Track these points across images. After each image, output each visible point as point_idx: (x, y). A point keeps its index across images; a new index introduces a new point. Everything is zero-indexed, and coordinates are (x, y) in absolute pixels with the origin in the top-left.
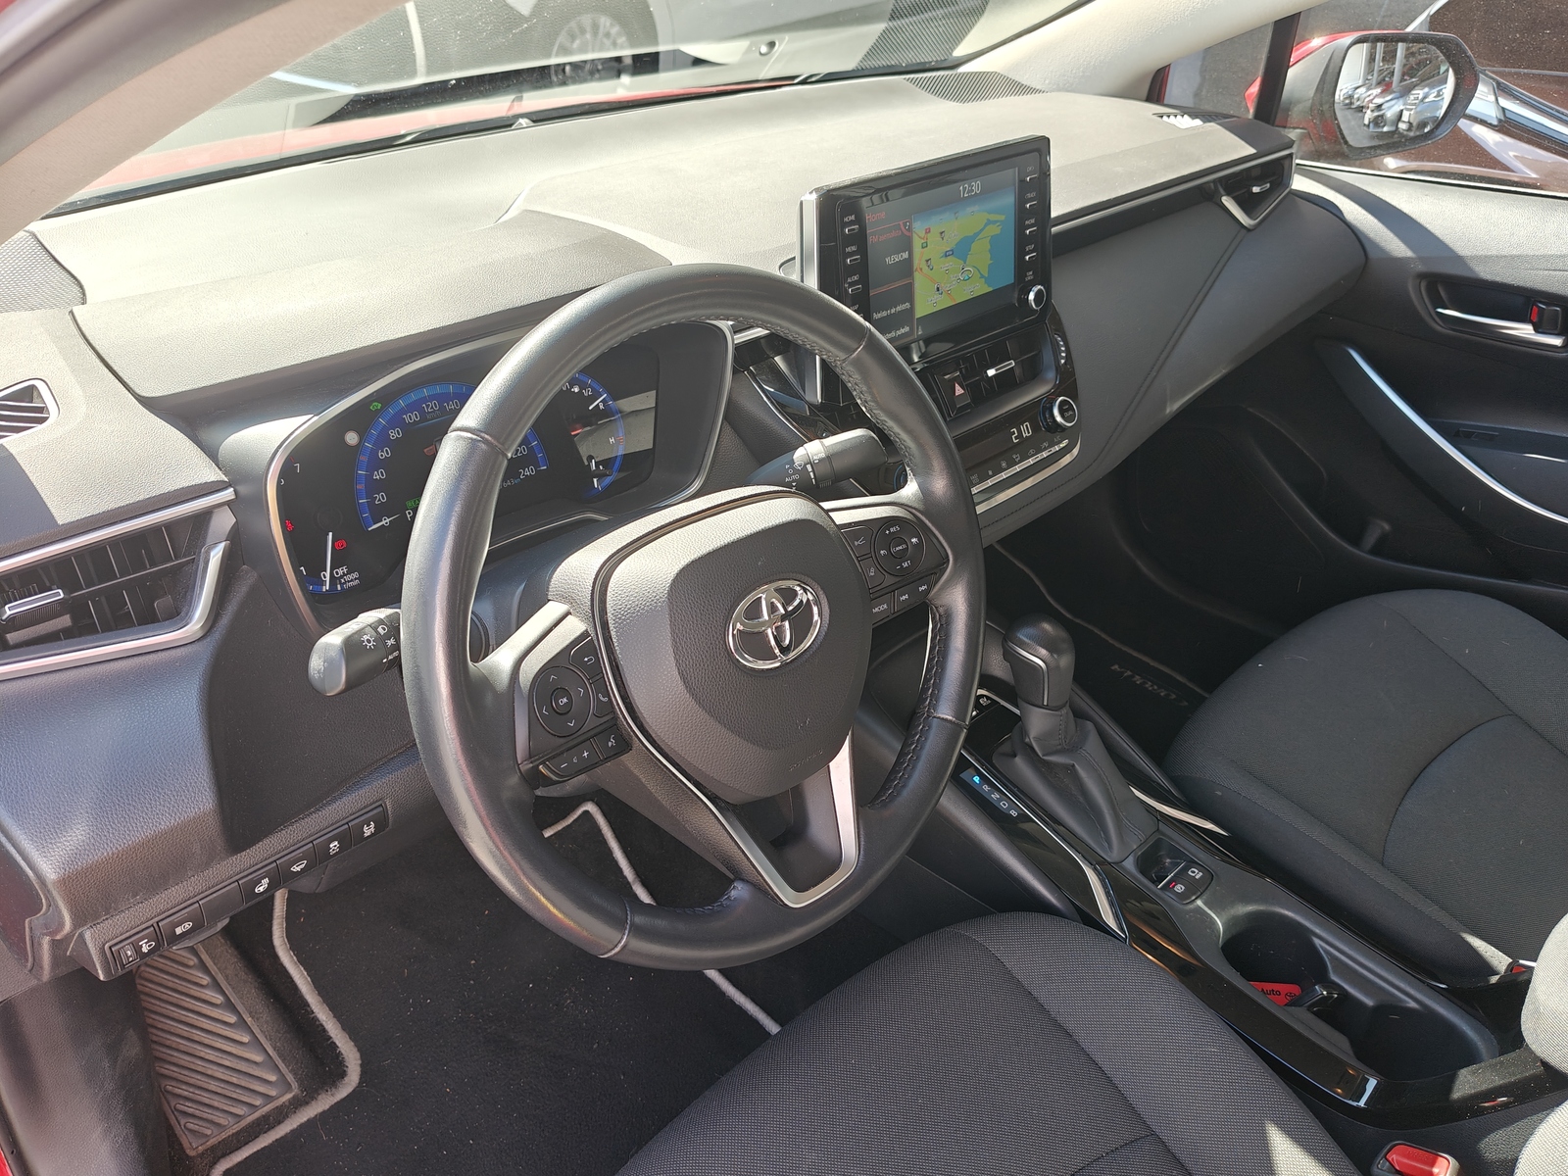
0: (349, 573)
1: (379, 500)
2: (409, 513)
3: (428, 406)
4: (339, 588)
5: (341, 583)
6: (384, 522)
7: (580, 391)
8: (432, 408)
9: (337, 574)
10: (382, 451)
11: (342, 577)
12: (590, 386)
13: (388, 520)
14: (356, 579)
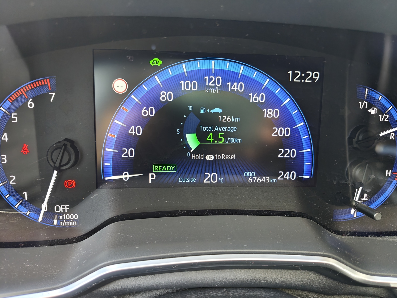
0: (69, 212)
1: (127, 154)
2: (152, 176)
3: (210, 80)
4: (55, 222)
5: (58, 218)
6: (123, 177)
7: (377, 115)
8: (214, 83)
9: (58, 209)
10: (147, 109)
11: (61, 214)
12: (389, 113)
13: (128, 176)
14: (74, 220)
